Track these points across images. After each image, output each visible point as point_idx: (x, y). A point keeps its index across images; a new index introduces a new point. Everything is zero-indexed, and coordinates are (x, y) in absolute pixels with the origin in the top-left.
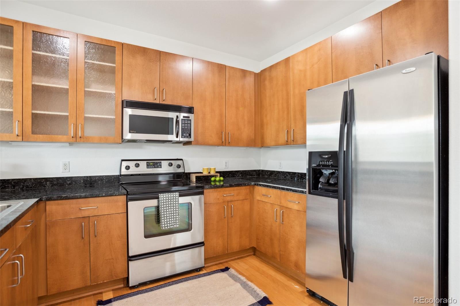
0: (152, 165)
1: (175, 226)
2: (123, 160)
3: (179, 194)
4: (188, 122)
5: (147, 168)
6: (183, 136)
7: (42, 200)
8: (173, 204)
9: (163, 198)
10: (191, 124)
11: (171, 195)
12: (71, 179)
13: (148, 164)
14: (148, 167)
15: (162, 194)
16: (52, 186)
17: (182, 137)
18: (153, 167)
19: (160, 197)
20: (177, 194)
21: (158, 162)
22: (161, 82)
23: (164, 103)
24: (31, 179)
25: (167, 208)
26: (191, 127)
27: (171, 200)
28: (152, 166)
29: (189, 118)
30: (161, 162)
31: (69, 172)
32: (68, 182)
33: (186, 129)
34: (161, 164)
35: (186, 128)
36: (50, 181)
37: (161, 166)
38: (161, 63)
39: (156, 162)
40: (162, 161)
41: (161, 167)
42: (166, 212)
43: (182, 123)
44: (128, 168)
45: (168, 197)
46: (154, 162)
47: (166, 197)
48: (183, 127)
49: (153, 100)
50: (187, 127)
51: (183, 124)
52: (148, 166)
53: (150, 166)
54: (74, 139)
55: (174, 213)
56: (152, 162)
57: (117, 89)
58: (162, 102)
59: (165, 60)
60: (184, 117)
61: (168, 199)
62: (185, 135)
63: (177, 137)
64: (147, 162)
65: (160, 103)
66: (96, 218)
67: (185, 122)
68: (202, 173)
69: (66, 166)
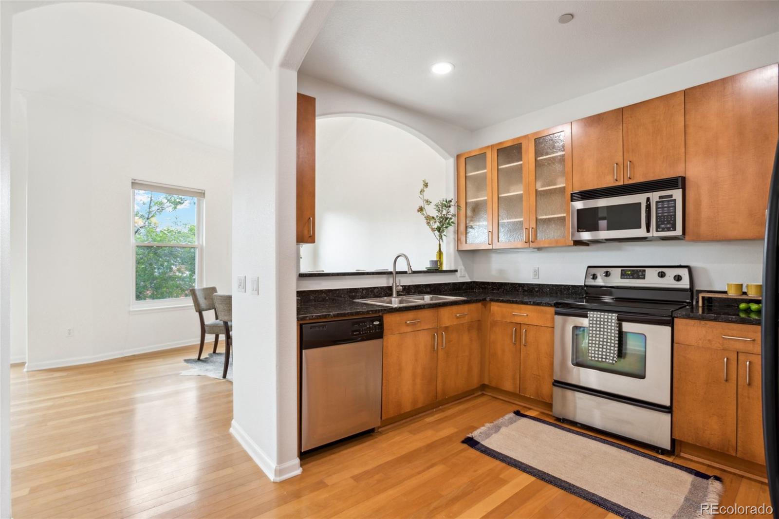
0: (629, 274)
1: (607, 360)
2: (589, 267)
3: (617, 317)
4: (669, 204)
5: (621, 278)
6: (660, 228)
7: (486, 300)
8: (608, 329)
9: (593, 317)
10: (675, 207)
11: (604, 315)
12: (541, 287)
13: (623, 272)
14: (623, 277)
15: (592, 313)
16: (523, 292)
17: (657, 231)
18: (631, 277)
19: (588, 315)
20: (613, 316)
21: (640, 270)
22: (625, 153)
23: (631, 182)
24: (509, 283)
25: (598, 332)
26: (675, 212)
27: (604, 322)
28: (629, 276)
29: (672, 197)
30: (645, 271)
31: (538, 278)
32: (536, 289)
33: (666, 216)
34: (644, 273)
35: (666, 214)
36: (522, 286)
37: (644, 275)
38: (624, 125)
39: (637, 270)
40: (646, 269)
41: (644, 278)
42: (596, 337)
43: (657, 208)
44: (594, 277)
45: (600, 318)
46: (632, 270)
47: (597, 317)
48: (660, 215)
49: (614, 182)
50: (669, 212)
51: (660, 209)
52: (624, 275)
53: (626, 276)
54: (528, 244)
55: (607, 342)
56: (630, 270)
57: (567, 179)
58: (628, 181)
59: (631, 117)
60: (660, 197)
61: (600, 321)
62: (663, 226)
63: (648, 231)
64: (622, 270)
65: (625, 184)
66: (525, 326)
67: (663, 205)
68: (725, 292)
69: (536, 273)
